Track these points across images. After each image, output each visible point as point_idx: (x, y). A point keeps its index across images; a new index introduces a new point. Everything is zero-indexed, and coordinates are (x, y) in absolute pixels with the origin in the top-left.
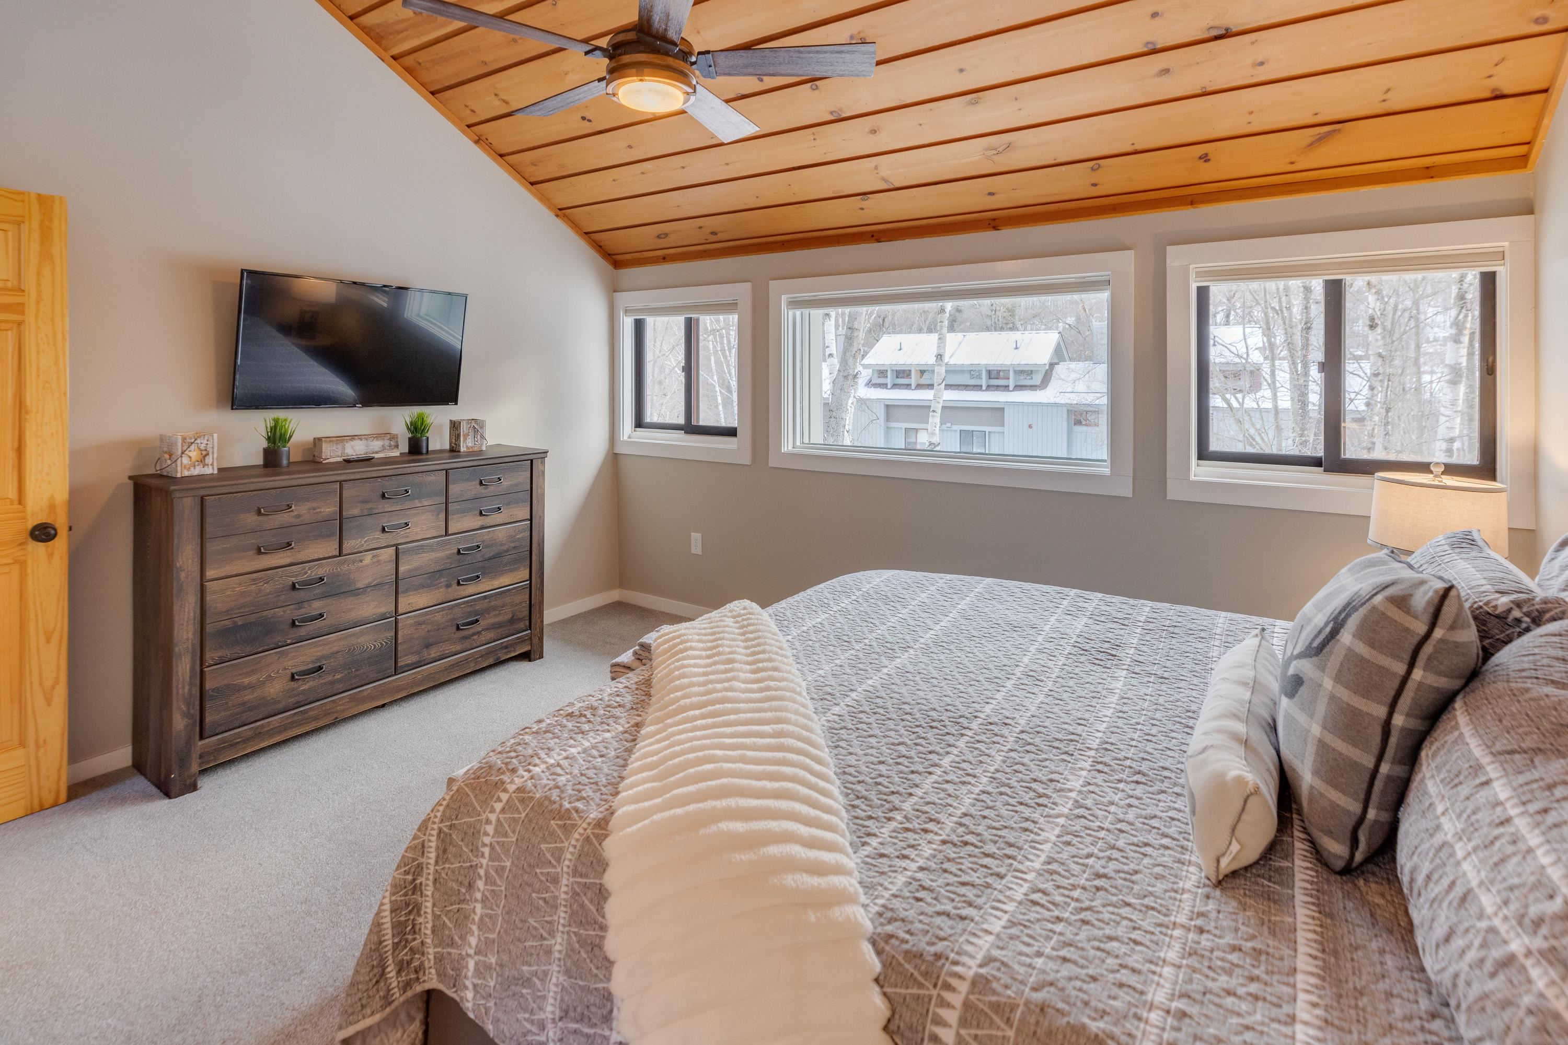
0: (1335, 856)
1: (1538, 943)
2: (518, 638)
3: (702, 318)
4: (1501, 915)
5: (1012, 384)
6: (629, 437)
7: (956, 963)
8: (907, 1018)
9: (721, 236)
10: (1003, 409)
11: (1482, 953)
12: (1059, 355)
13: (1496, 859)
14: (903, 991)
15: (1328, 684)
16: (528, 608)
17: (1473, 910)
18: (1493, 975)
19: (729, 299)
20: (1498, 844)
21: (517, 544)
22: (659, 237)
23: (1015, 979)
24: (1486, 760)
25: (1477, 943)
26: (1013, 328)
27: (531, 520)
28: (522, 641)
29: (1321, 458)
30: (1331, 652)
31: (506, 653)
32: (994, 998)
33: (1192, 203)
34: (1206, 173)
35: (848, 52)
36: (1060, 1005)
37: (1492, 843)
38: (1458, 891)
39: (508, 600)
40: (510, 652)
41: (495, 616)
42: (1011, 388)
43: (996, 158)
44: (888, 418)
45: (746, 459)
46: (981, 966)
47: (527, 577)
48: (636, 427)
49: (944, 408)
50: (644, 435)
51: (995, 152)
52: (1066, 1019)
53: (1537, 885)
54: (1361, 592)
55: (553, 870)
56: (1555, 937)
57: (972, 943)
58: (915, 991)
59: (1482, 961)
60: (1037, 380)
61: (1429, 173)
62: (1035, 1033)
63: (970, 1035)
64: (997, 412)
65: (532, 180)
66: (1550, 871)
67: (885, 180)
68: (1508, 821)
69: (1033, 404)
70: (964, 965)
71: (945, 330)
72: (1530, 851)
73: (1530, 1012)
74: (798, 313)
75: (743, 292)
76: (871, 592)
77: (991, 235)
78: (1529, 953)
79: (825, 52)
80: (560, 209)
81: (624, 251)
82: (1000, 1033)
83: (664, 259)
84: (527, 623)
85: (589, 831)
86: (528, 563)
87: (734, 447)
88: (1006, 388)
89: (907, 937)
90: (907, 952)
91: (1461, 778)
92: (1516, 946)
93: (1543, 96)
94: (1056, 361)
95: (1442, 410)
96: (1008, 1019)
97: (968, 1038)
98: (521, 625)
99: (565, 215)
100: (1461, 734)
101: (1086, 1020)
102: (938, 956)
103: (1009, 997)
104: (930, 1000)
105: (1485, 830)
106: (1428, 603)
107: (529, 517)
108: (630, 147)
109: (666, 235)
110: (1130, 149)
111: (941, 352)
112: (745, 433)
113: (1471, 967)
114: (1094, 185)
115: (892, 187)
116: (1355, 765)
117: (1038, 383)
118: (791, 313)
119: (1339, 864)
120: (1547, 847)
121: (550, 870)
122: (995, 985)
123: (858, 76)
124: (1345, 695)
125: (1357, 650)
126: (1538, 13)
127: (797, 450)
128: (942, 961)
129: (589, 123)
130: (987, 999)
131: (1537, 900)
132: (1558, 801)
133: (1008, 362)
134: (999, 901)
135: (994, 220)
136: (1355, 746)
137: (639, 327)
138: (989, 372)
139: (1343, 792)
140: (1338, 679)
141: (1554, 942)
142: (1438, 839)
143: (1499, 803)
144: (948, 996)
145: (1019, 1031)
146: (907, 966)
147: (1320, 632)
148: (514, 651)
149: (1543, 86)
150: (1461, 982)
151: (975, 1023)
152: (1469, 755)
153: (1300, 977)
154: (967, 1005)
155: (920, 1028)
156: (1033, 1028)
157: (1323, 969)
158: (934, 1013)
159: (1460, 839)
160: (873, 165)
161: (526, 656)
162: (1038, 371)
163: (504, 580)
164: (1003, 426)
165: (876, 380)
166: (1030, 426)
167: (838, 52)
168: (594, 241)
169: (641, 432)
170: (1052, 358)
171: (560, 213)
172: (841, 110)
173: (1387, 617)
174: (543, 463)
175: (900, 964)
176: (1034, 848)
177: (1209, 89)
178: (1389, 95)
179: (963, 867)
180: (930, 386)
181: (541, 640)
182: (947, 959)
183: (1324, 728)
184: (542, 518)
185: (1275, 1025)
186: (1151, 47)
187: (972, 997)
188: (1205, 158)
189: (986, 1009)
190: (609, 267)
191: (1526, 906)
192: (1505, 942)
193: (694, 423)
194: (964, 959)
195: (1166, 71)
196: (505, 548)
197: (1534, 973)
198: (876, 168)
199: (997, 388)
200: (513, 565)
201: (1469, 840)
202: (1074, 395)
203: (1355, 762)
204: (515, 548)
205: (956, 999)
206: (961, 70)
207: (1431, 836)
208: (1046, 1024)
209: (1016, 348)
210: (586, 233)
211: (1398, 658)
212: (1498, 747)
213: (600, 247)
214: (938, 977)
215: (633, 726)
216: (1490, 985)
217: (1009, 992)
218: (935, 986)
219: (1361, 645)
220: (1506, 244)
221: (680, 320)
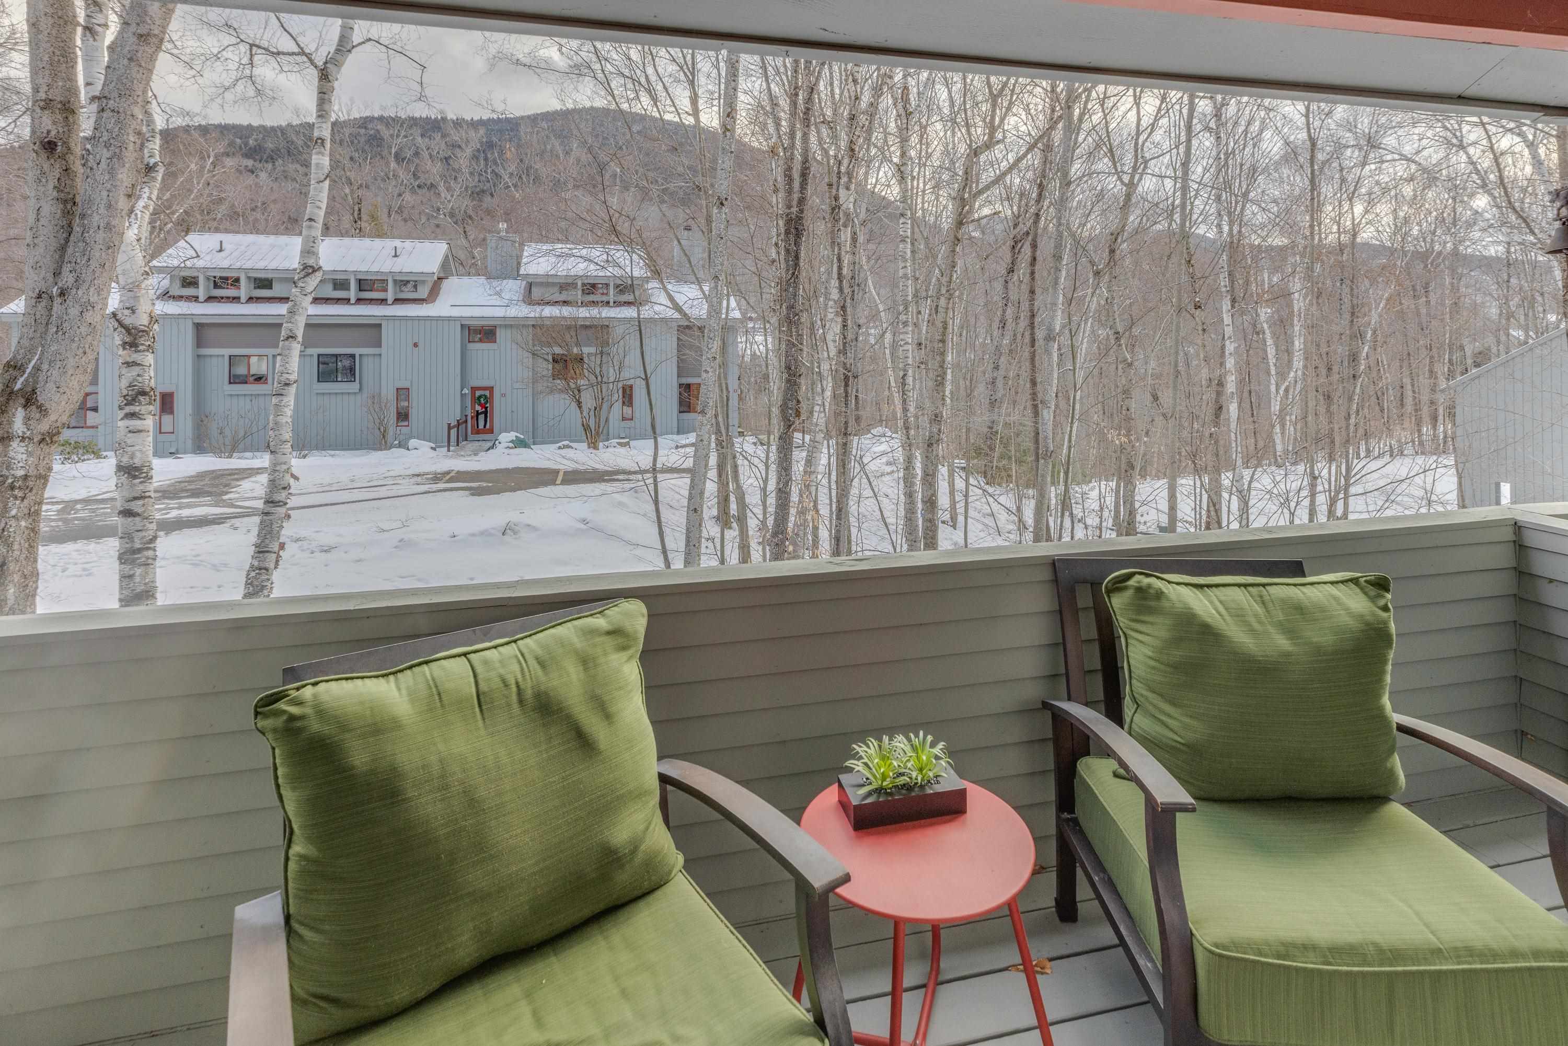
5: (390, 296)
10: (380, 325)
12: (448, 269)
42: (390, 302)
44: (200, 342)
60: (423, 292)
64: (374, 328)
69: (421, 319)
88: (382, 301)
94: (442, 275)
117: (425, 296)
138: (360, 282)
162: (424, 282)
164: (380, 346)
165: (177, 290)
166: (416, 345)
170: (439, 270)
199: (371, 301)
209: (396, 256)
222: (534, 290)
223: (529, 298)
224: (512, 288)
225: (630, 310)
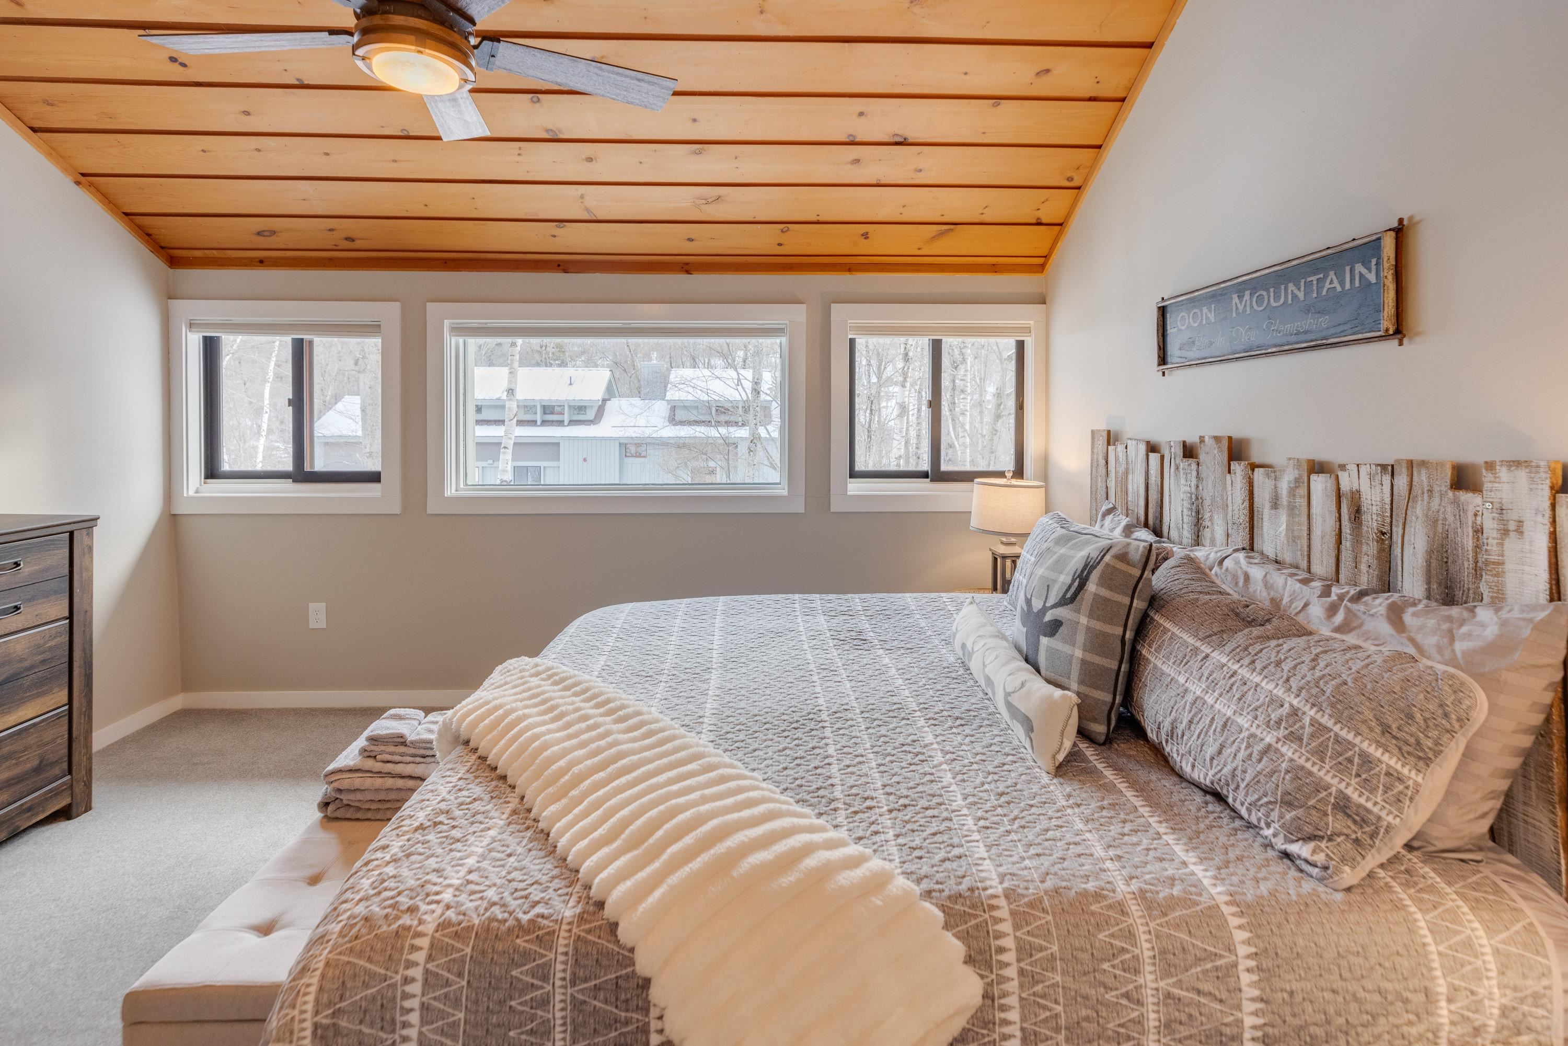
0: (1099, 733)
1: (1282, 733)
2: (51, 791)
3: (317, 340)
4: (1254, 725)
5: (566, 419)
6: (197, 492)
7: (985, 889)
8: (975, 945)
9: (358, 244)
10: (558, 444)
11: (1249, 751)
12: (611, 392)
13: (1237, 696)
14: (964, 927)
15: (1084, 620)
16: (66, 745)
17: (1234, 729)
18: (1260, 761)
19: (367, 320)
20: (1235, 688)
21: (47, 655)
22: (259, 234)
23: (1027, 881)
24: (1198, 644)
25: (1243, 746)
26: (563, 364)
27: (71, 617)
28: (56, 793)
29: (927, 472)
30: (1083, 599)
31: (29, 818)
32: (1026, 900)
33: (849, 270)
34: (864, 247)
35: (649, 82)
36: (1064, 884)
37: (1231, 688)
38: (1218, 723)
39: (31, 739)
40: (37, 814)
41: (9, 768)
43: (705, 207)
45: (395, 507)
46: (1001, 883)
47: (65, 699)
48: (207, 477)
49: (515, 444)
50: (217, 488)
51: (704, 202)
52: (1073, 891)
53: (1272, 701)
54: (1091, 556)
55: (539, 992)
56: (1291, 726)
57: (982, 871)
58: (973, 922)
59: (1250, 755)
60: (591, 415)
61: (994, 269)
62: (1063, 909)
63: (1024, 934)
64: (552, 448)
65: (37, 124)
66: (1275, 691)
67: (588, 210)
68: (1235, 673)
69: (587, 438)
70: (991, 887)
71: (516, 364)
72: (1257, 685)
73: (1287, 772)
74: (461, 341)
75: (390, 313)
76: (626, 626)
77: (682, 278)
78: (1278, 740)
79: (626, 76)
80: (83, 175)
81: (186, 246)
82: (1043, 922)
83: (262, 262)
84: (65, 766)
85: (575, 930)
86: (66, 679)
87: (379, 494)
88: (560, 423)
89: (940, 886)
90: (950, 897)
91: (1187, 658)
92: (1268, 739)
93: (1058, 228)
94: (607, 397)
95: (895, 436)
96: (1043, 909)
97: (1023, 937)
98: (56, 771)
99: (91, 184)
100: (1173, 633)
101: (1083, 886)
102: (971, 890)
103: (1034, 894)
104: (987, 923)
105: (1222, 682)
106: (1142, 555)
107: (67, 614)
108: (247, 113)
109: (273, 233)
110: (814, 219)
111: (512, 386)
112: (392, 479)
113: (1243, 761)
114: (780, 245)
115: (594, 218)
116: (1106, 670)
117: (592, 418)
118: (453, 340)
119: (1102, 738)
120: (1266, 680)
121: (534, 994)
122: (1019, 891)
123: (646, 107)
124: (1097, 625)
125: (1101, 594)
126: (1069, 174)
127: (462, 493)
128: (977, 892)
129: (182, 69)
130: (1022, 902)
131: (1273, 711)
132: (1256, 655)
133: (562, 398)
134: (966, 836)
135: (687, 264)
136: (1107, 657)
137: (211, 348)
138: (544, 408)
139: (1102, 690)
140: (1091, 616)
141: (1290, 729)
142: (1190, 698)
143: (1224, 665)
144: (996, 914)
145: (1054, 914)
146: (957, 907)
147: (1070, 587)
148: (43, 811)
149: (1060, 221)
150: (1238, 773)
151: (1024, 923)
152: (1185, 644)
153: (1141, 810)
154: (1013, 913)
155: (987, 948)
156: (1060, 907)
157: (1146, 800)
158: (994, 931)
159: (1207, 692)
160: (579, 193)
161: (65, 814)
162: (592, 407)
163: (28, 711)
164: (558, 460)
166: (585, 460)
167: (639, 80)
168: (140, 227)
169: (214, 484)
170: (604, 395)
171: (82, 179)
172: (560, 131)
173: (1117, 569)
174: (90, 535)
175: (951, 908)
176: (948, 792)
177: (883, 182)
178: (985, 211)
179: (921, 823)
180: (502, 422)
181: (88, 786)
182: (978, 888)
183: (1085, 650)
184: (88, 613)
185: (1155, 842)
186: (851, 138)
187: (1011, 906)
188: (866, 236)
189: (1026, 910)
190: (159, 264)
191: (1269, 716)
192: (1262, 740)
193: (307, 468)
194: (988, 883)
195: (857, 161)
196: (27, 664)
197: (1284, 750)
198: (582, 197)
199: (552, 423)
200: (41, 687)
201: (1214, 691)
202: (636, 429)
203: (1107, 668)
204: (43, 662)
205: (1004, 913)
206: (694, 120)
207: (1183, 697)
208: (1065, 900)
209: (571, 384)
210: (126, 214)
211: (1124, 594)
212: (1201, 635)
213: (149, 235)
214: (982, 904)
215: (511, 815)
216: (1260, 767)
217: (1031, 891)
218: (984, 911)
219: (1104, 590)
220: (1032, 322)
221: (288, 340)
222: (677, 412)
223: (673, 420)
224: (660, 408)
225: (743, 432)
